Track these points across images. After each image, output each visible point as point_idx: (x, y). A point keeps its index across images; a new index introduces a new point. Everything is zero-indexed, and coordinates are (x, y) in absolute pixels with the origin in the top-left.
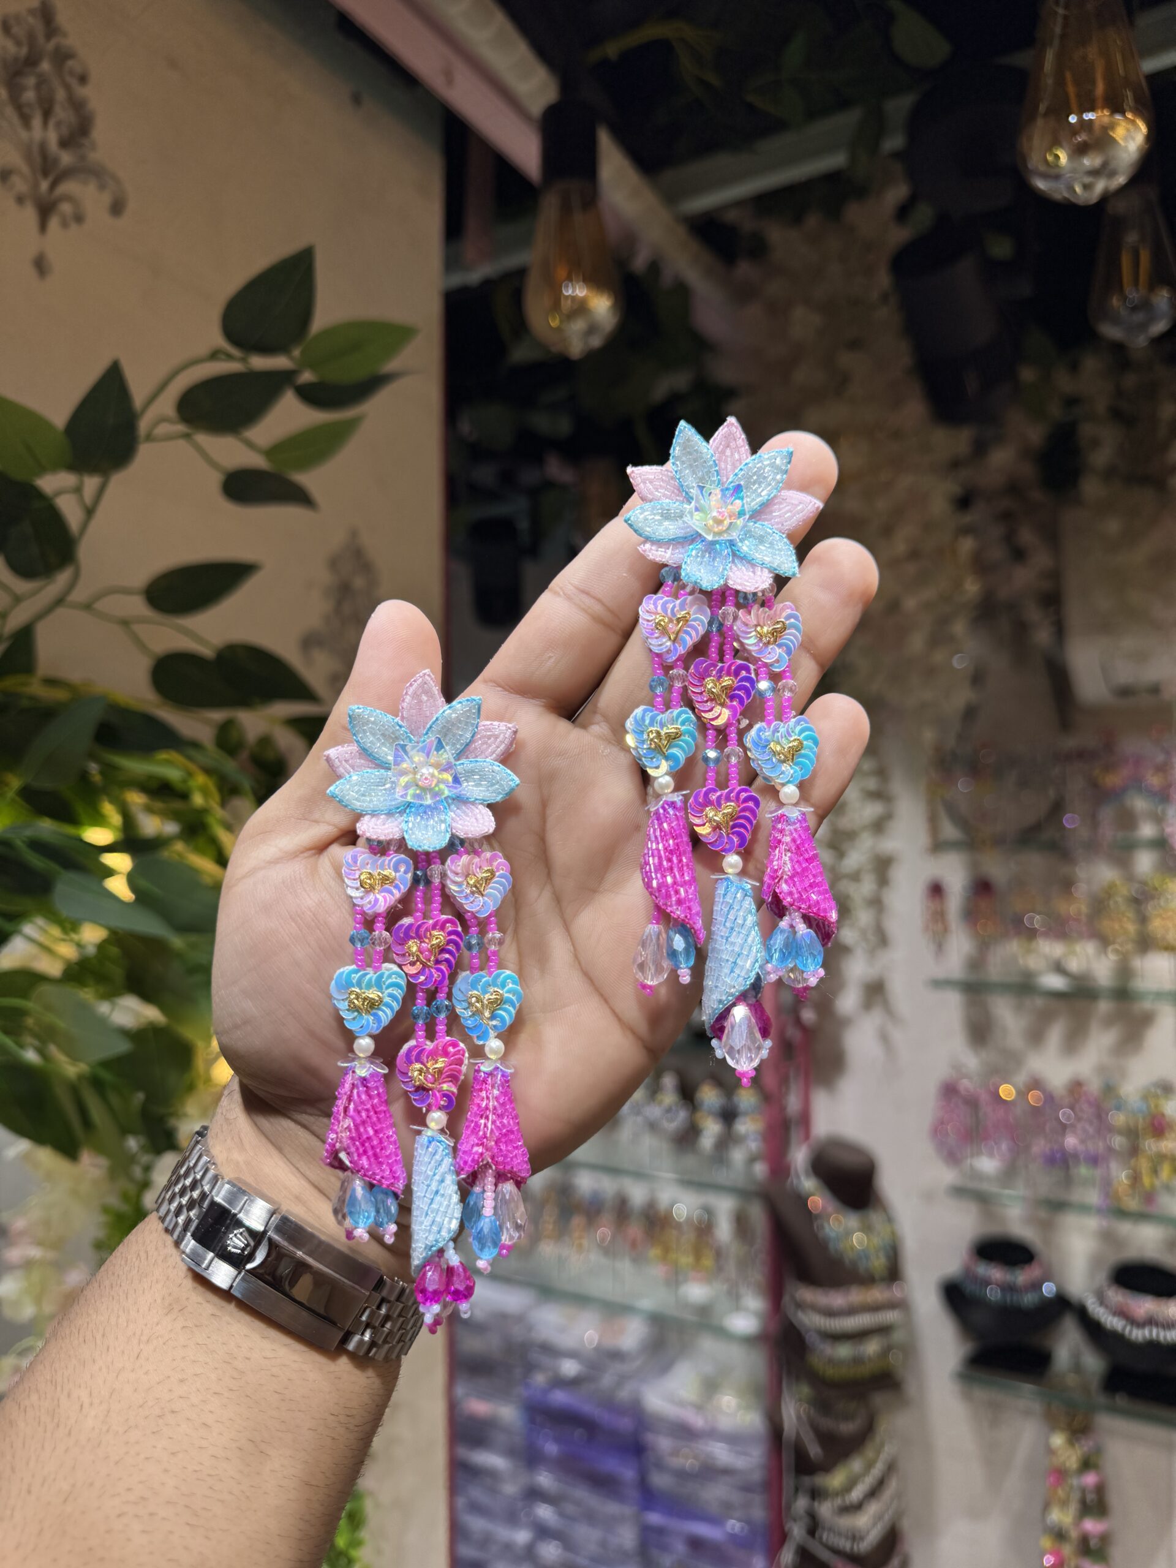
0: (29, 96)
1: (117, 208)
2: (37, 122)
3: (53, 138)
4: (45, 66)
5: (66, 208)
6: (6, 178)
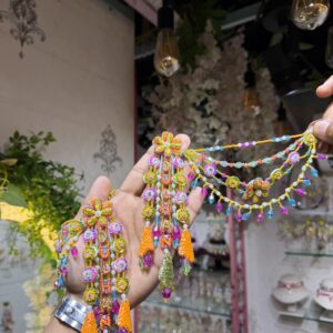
0: (19, 11)
1: (43, 39)
2: (21, 17)
3: (25, 22)
4: (24, 3)
5: (29, 40)
6: (12, 32)
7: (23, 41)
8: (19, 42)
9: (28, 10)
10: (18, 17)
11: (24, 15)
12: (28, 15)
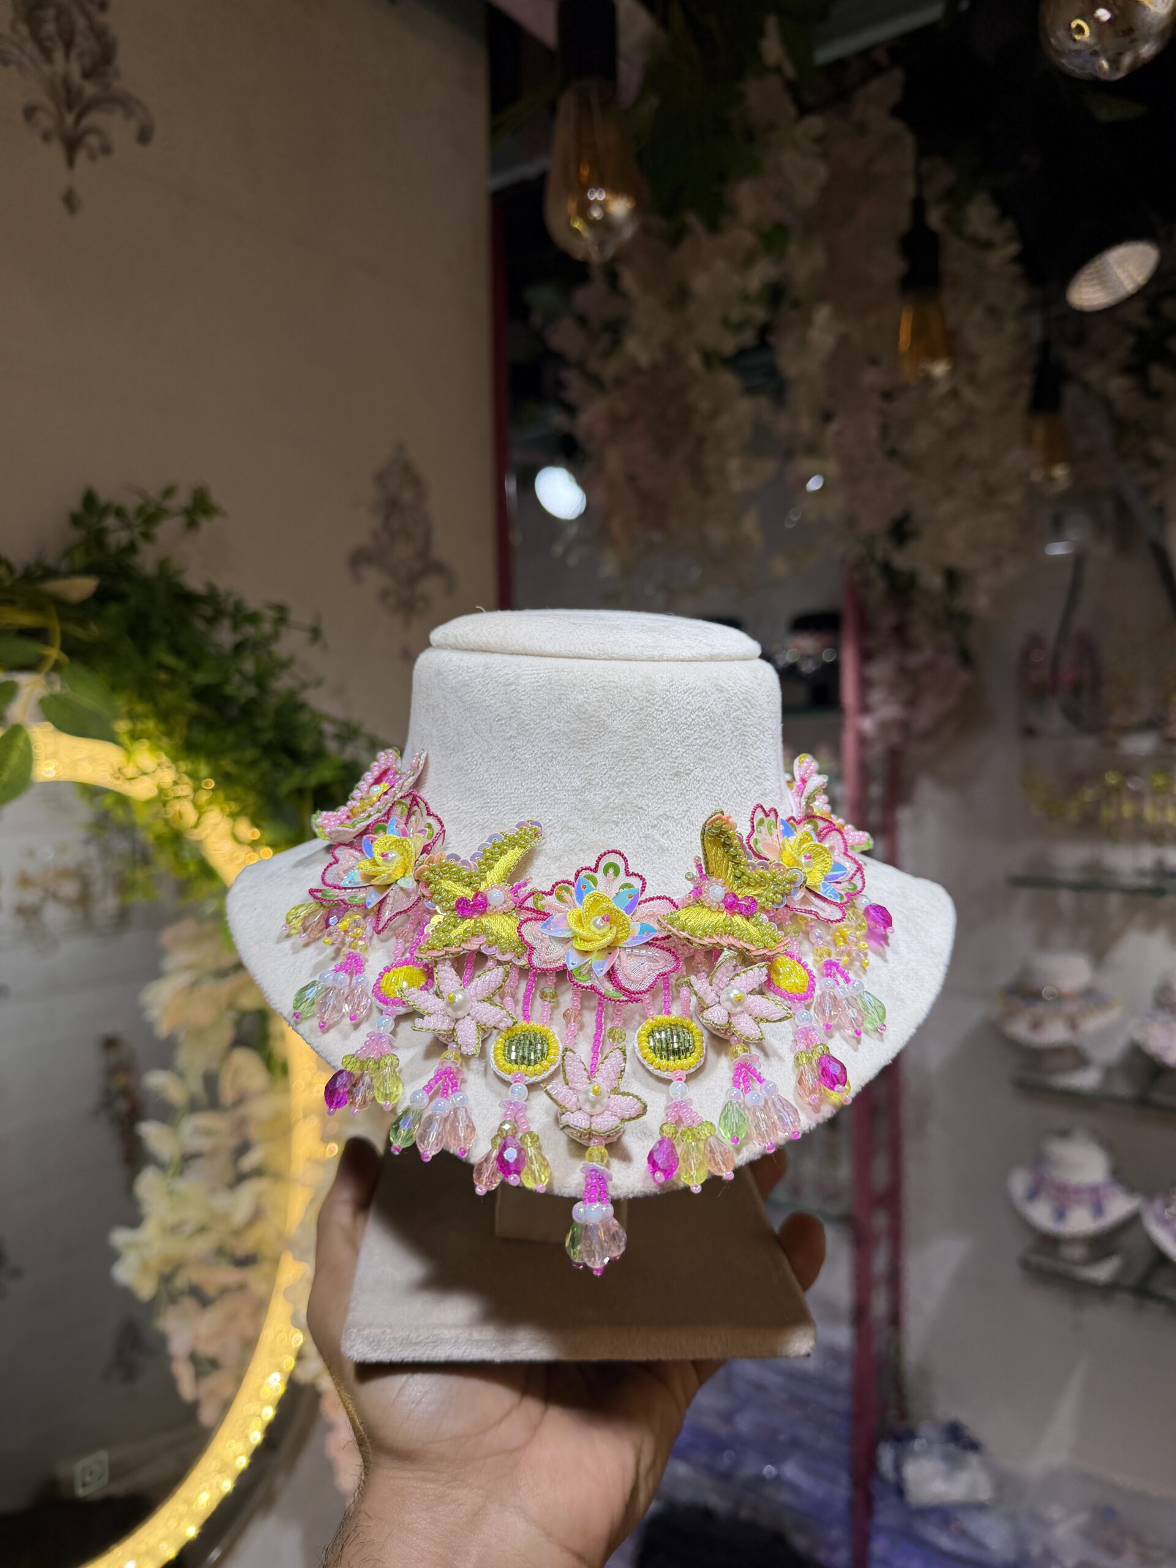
0: (50, 28)
1: (144, 136)
2: (59, 55)
3: (75, 70)
5: (93, 140)
6: (30, 112)
7: (72, 146)
8: (56, 150)
9: (81, 23)
10: (47, 54)
11: (68, 45)
12: (84, 43)
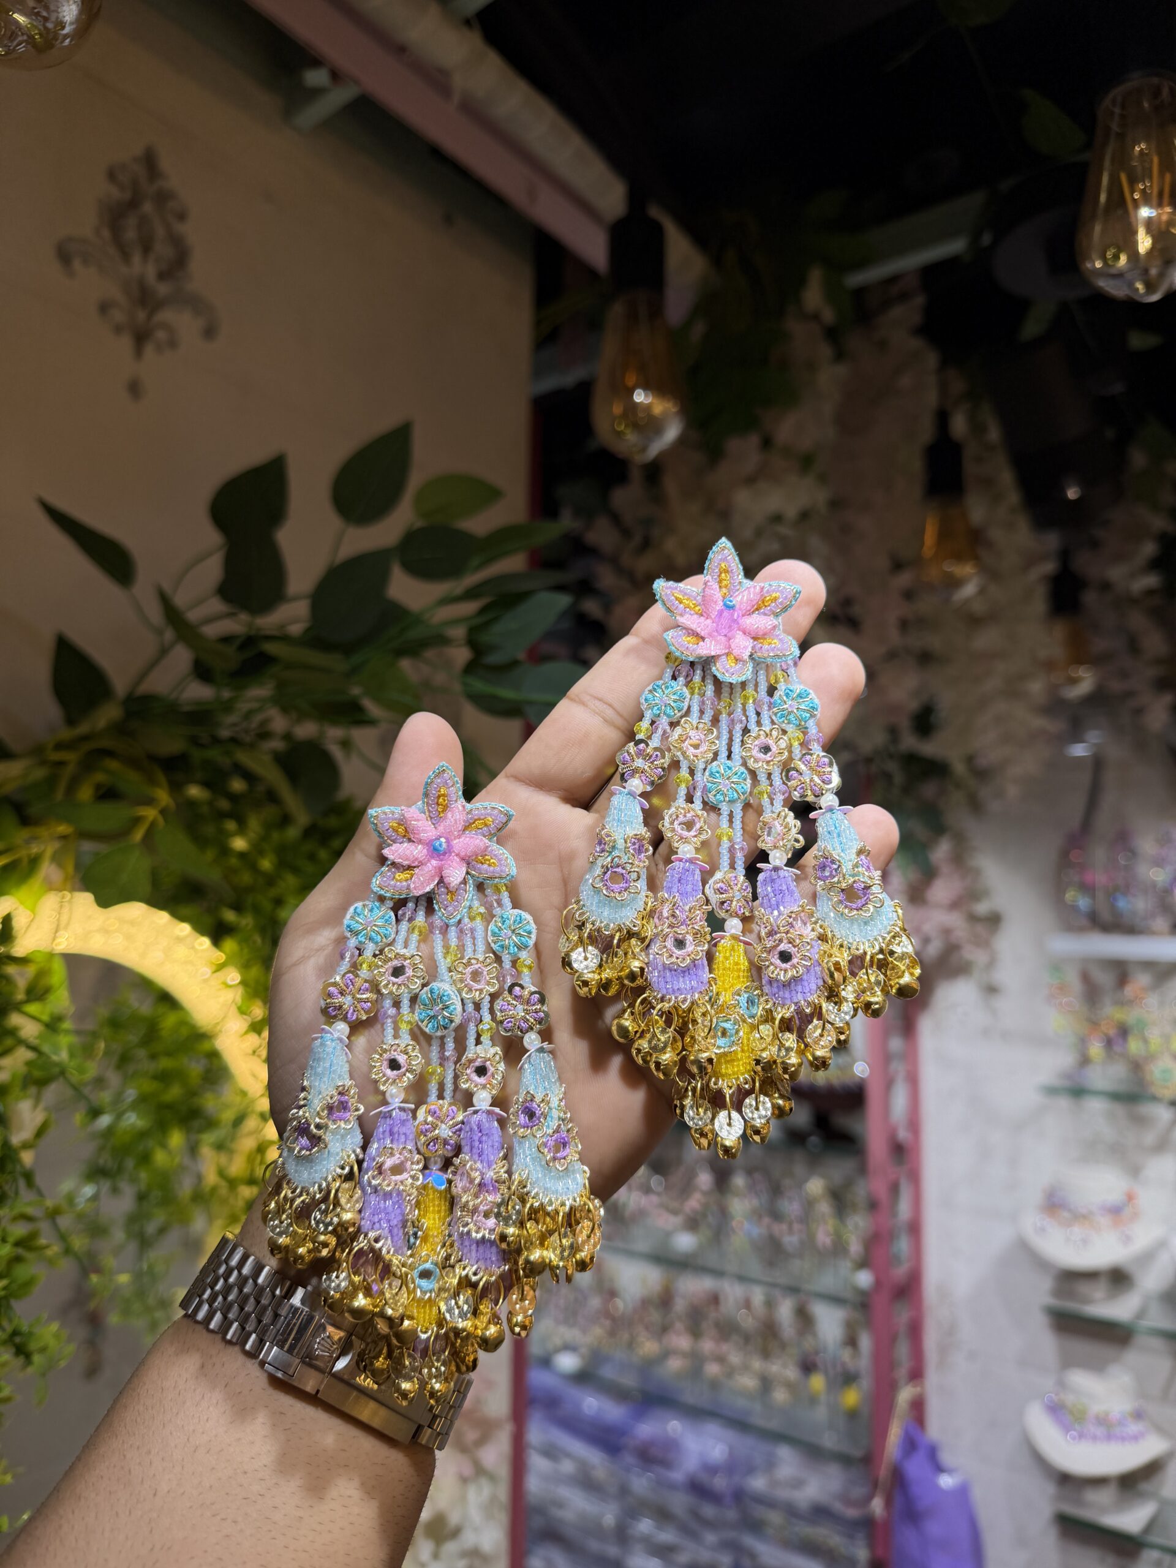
0: (130, 234)
1: (209, 333)
2: (137, 259)
3: (150, 272)
4: (147, 207)
5: (161, 335)
6: (104, 308)
7: (141, 338)
8: (125, 343)
9: (160, 232)
10: (126, 256)
11: (147, 248)
12: (163, 249)
